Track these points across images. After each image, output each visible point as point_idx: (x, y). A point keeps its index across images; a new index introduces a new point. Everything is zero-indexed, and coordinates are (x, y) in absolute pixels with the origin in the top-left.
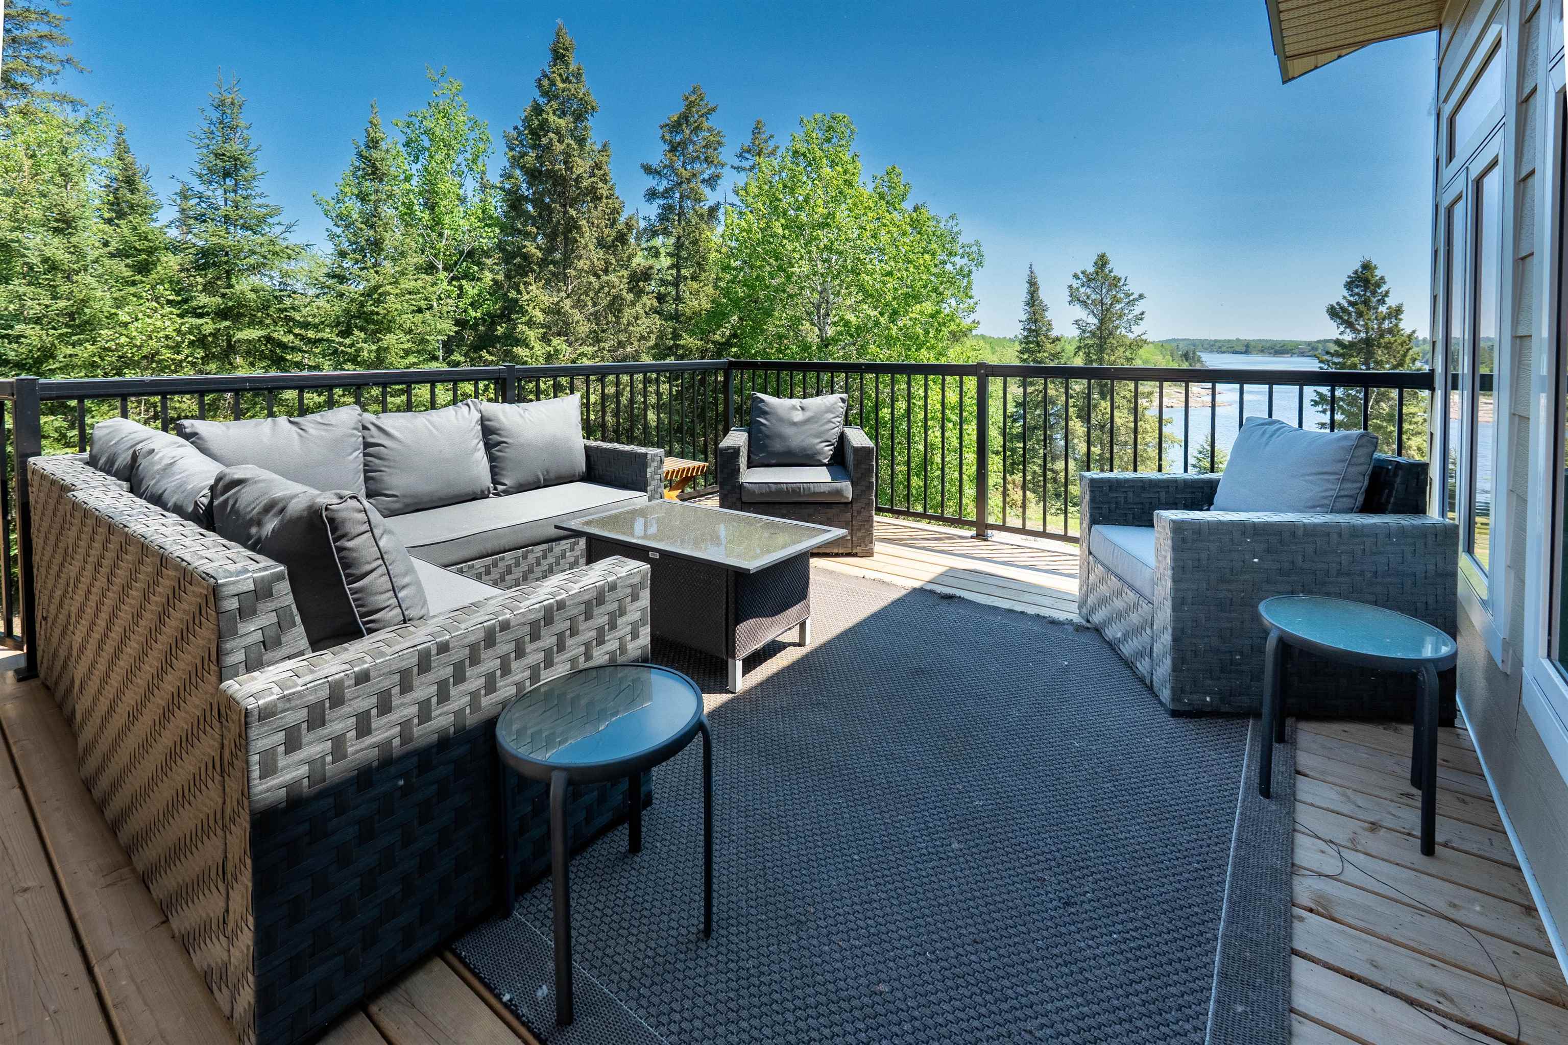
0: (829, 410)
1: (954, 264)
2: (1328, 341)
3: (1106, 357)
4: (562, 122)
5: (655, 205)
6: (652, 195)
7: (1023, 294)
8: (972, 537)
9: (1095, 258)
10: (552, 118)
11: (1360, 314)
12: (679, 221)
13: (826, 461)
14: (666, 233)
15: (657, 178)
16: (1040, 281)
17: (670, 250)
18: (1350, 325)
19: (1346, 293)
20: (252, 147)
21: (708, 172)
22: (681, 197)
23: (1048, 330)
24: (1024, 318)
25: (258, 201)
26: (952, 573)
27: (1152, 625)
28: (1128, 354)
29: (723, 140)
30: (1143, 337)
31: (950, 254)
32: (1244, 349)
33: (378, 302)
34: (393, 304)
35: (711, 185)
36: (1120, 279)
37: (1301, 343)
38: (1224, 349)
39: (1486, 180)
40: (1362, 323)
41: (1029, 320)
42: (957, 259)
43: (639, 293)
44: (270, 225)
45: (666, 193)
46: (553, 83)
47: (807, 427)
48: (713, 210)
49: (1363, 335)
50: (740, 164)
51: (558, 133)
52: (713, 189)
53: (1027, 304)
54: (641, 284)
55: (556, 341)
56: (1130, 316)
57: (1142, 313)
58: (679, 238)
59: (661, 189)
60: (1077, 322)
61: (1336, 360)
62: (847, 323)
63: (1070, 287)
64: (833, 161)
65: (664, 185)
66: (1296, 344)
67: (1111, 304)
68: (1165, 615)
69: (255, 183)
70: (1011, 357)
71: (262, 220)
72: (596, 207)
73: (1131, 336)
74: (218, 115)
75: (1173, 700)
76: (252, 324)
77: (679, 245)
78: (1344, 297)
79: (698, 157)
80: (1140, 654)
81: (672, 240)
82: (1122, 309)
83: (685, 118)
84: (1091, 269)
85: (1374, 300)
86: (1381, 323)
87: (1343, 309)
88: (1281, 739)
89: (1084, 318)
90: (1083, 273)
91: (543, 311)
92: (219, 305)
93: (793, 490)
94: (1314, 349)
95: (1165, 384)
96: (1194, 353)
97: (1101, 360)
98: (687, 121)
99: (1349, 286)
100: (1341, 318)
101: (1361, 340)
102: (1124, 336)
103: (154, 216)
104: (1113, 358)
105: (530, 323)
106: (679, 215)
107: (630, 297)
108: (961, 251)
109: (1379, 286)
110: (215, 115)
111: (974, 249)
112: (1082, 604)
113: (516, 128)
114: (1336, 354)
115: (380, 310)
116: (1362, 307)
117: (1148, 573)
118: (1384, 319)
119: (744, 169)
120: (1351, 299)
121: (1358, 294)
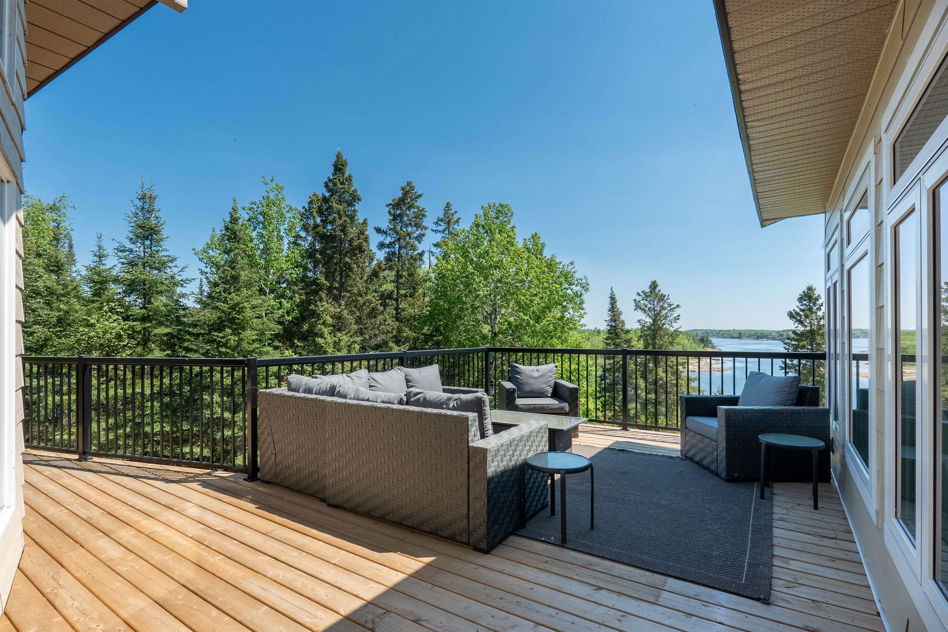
0: (550, 371)
1: (572, 290)
2: (789, 330)
3: (657, 342)
4: (341, 207)
5: (383, 251)
6: (382, 246)
7: (608, 306)
8: (621, 430)
9: (650, 284)
10: (334, 205)
11: (807, 316)
12: (398, 261)
13: (549, 395)
14: (391, 268)
15: (384, 235)
16: (617, 297)
17: (393, 278)
18: (801, 322)
19: (798, 304)
20: (162, 222)
21: (417, 232)
22: (399, 248)
23: (622, 326)
24: (608, 319)
25: (164, 253)
26: (617, 442)
27: (717, 450)
28: (670, 340)
29: (426, 214)
30: (680, 330)
31: (571, 284)
32: (738, 335)
33: (239, 313)
34: (249, 313)
35: (418, 240)
36: (665, 296)
37: (773, 332)
38: (726, 335)
39: (852, 270)
40: (808, 321)
41: (611, 320)
42: (573, 287)
43: (385, 305)
44: (170, 268)
45: (390, 245)
46: (335, 184)
47: (540, 379)
48: (421, 254)
49: (808, 328)
50: (436, 229)
51: (339, 213)
52: (420, 242)
53: (610, 310)
54: (387, 301)
55: (339, 335)
56: (671, 318)
57: (679, 316)
58: (398, 272)
59: (387, 242)
60: (639, 321)
61: (794, 343)
62: (510, 324)
63: (635, 300)
64: (501, 231)
65: (388, 240)
66: (771, 332)
67: (660, 311)
68: (722, 446)
69: (162, 243)
70: (599, 343)
71: (164, 264)
72: (361, 257)
73: (672, 329)
74: (141, 204)
75: (727, 476)
76: (161, 324)
77: (399, 276)
78: (798, 307)
79: (410, 224)
80: (712, 462)
81: (394, 273)
82: (666, 313)
83: (402, 200)
84: (648, 290)
85: (815, 308)
86: (819, 322)
87: (796, 313)
88: (767, 486)
89: (644, 319)
90: (642, 292)
91: (331, 317)
92: (144, 314)
93: (541, 407)
94: (781, 335)
95: (690, 358)
96: (707, 338)
97: (654, 344)
98: (404, 202)
99: (800, 299)
100: (796, 318)
101: (808, 331)
102: (668, 329)
103: (104, 262)
104: (661, 342)
105: (324, 324)
106: (398, 257)
107: (381, 308)
108: (576, 282)
109: (818, 300)
110: (139, 204)
111: (584, 281)
112: (681, 451)
113: (304, 208)
114: (793, 339)
115: (240, 317)
116: (808, 312)
117: (715, 431)
118: (821, 319)
119: (440, 231)
120: (802, 307)
121: (805, 305)
